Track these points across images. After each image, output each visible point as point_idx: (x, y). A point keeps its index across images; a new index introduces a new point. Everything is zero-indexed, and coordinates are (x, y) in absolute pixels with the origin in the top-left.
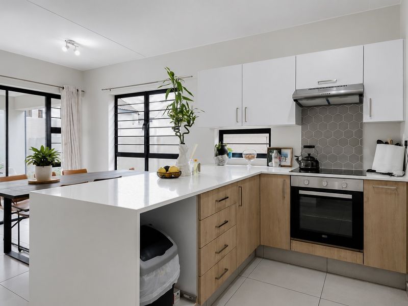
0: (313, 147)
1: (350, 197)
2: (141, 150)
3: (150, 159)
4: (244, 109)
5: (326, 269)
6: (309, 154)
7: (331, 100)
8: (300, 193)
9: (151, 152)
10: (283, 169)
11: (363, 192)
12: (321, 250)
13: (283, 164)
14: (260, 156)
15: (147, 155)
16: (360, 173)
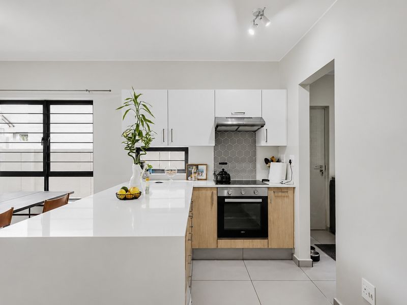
0: (226, 164)
1: (260, 200)
2: (40, 168)
3: (51, 179)
4: (170, 130)
5: (242, 257)
6: (223, 170)
7: (241, 128)
8: (226, 201)
9: (52, 170)
10: (200, 181)
11: (267, 197)
12: (240, 243)
13: (199, 178)
14: (179, 171)
15: (47, 173)
16: (255, 182)
